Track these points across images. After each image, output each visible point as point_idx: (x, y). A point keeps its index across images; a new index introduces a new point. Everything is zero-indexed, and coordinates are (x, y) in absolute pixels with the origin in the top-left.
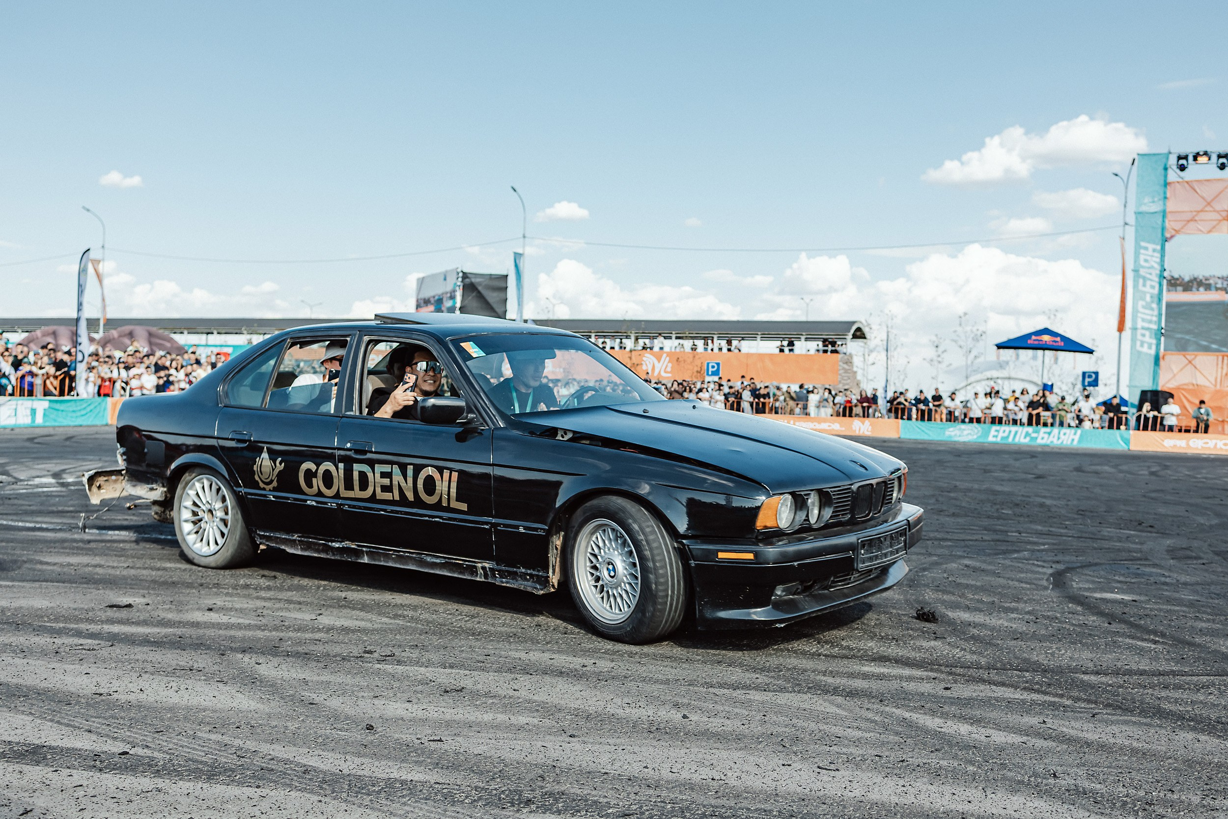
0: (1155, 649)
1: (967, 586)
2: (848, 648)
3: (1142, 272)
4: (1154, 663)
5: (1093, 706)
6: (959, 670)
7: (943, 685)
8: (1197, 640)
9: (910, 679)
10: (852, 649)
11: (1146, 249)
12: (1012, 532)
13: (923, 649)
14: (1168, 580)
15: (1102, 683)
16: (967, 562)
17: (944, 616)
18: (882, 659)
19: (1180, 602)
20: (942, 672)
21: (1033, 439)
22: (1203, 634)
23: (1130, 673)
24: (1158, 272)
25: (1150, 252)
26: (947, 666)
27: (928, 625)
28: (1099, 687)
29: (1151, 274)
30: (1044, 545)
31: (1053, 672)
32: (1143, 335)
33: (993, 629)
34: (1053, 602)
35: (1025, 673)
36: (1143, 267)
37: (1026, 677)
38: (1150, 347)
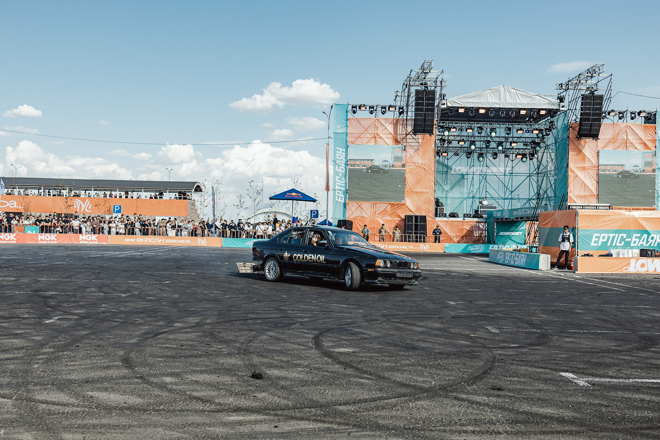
0: (368, 383)
1: (274, 351)
2: (220, 404)
3: (337, 162)
4: (370, 393)
5: (347, 427)
6: (279, 412)
7: (273, 424)
8: (387, 374)
9: (256, 422)
10: (221, 405)
11: (339, 150)
12: (289, 311)
13: (259, 399)
14: (366, 336)
15: (349, 411)
16: (270, 333)
17: (266, 374)
18: (238, 410)
19: (374, 351)
20: (271, 415)
22: (388, 371)
23: (360, 401)
24: (345, 162)
25: (341, 152)
26: (273, 410)
27: (258, 381)
28: (348, 414)
29: (341, 163)
30: (306, 317)
31: (325, 406)
32: (339, 193)
33: (291, 380)
34: (317, 357)
35: (312, 409)
36: (338, 160)
37: (312, 412)
38: (342, 199)
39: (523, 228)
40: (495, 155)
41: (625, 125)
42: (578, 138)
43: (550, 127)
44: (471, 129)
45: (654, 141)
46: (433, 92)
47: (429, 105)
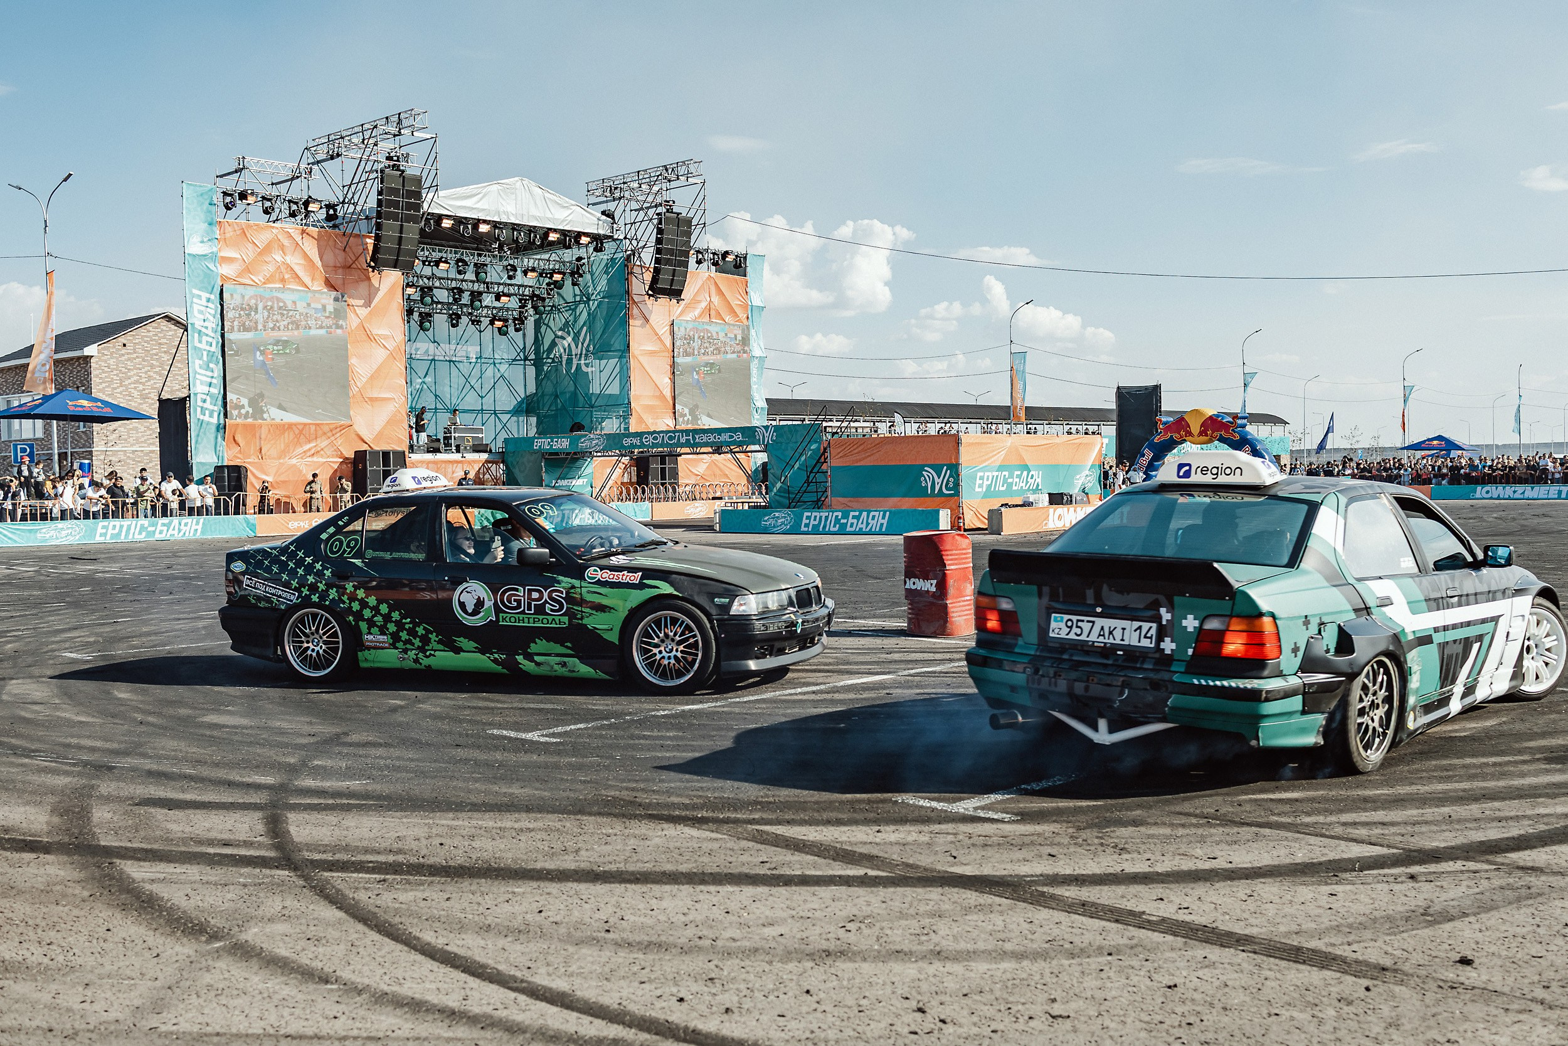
3: (197, 325)
11: (200, 297)
21: (149, 534)
24: (214, 326)
29: (206, 328)
36: (198, 320)
38: (211, 416)
39: (589, 470)
40: (454, 320)
41: (707, 274)
42: (650, 295)
43: (578, 269)
44: (446, 262)
45: (745, 307)
46: (418, 181)
47: (410, 206)
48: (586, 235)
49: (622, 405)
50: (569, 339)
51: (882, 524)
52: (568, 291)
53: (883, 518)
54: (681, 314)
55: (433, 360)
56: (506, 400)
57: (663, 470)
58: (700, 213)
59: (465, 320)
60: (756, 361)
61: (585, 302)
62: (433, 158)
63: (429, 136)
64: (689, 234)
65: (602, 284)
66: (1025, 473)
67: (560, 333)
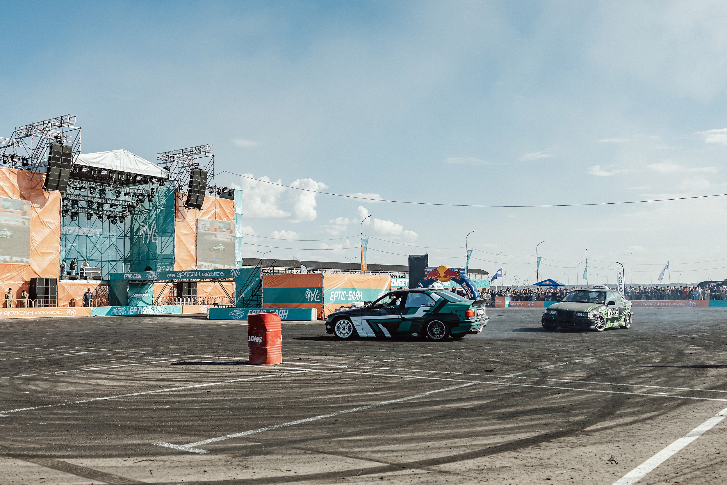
39: (151, 290)
40: (89, 216)
41: (214, 198)
42: (186, 207)
43: (152, 193)
44: (85, 188)
45: (233, 214)
46: (70, 149)
47: (65, 160)
48: (155, 177)
49: (171, 259)
50: (147, 227)
51: (285, 316)
52: (147, 204)
53: (286, 313)
54: (201, 216)
55: (78, 235)
56: (114, 255)
57: (190, 290)
58: (211, 169)
59: (94, 217)
60: (238, 240)
61: (154, 210)
62: (78, 138)
63: (76, 128)
64: (206, 180)
65: (163, 202)
66: (354, 292)
67: (142, 224)
